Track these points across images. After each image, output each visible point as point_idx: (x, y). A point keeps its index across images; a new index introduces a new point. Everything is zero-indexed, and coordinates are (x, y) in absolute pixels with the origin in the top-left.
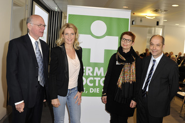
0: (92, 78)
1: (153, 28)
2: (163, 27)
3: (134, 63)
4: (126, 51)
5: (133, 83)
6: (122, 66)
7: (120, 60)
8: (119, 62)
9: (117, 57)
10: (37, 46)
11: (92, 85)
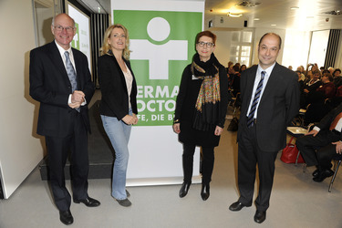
0: (153, 102)
1: (239, 32)
2: (254, 30)
3: (217, 75)
4: (205, 60)
5: (217, 102)
6: (200, 82)
7: (197, 74)
8: (196, 76)
9: (192, 70)
10: (67, 58)
11: (154, 110)
